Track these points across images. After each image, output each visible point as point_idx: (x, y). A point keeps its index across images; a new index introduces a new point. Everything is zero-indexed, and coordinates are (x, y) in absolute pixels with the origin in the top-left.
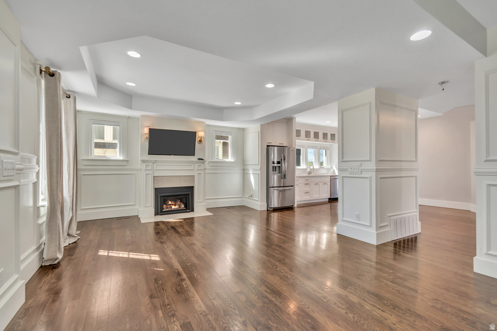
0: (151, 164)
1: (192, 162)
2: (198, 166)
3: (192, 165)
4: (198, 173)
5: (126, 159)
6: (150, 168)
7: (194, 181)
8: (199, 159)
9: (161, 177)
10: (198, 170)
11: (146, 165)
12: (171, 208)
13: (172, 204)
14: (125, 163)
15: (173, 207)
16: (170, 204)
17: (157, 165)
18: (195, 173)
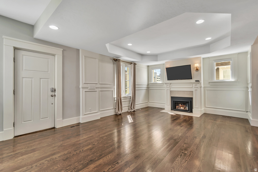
0: (169, 85)
1: (191, 83)
2: (195, 85)
3: (191, 85)
4: (195, 90)
5: (163, 83)
6: (169, 87)
7: (193, 94)
8: (196, 81)
9: (174, 91)
10: (195, 87)
11: (167, 85)
12: (181, 108)
13: (181, 107)
14: (162, 85)
15: (182, 108)
16: (180, 106)
17: (172, 85)
18: (193, 90)
